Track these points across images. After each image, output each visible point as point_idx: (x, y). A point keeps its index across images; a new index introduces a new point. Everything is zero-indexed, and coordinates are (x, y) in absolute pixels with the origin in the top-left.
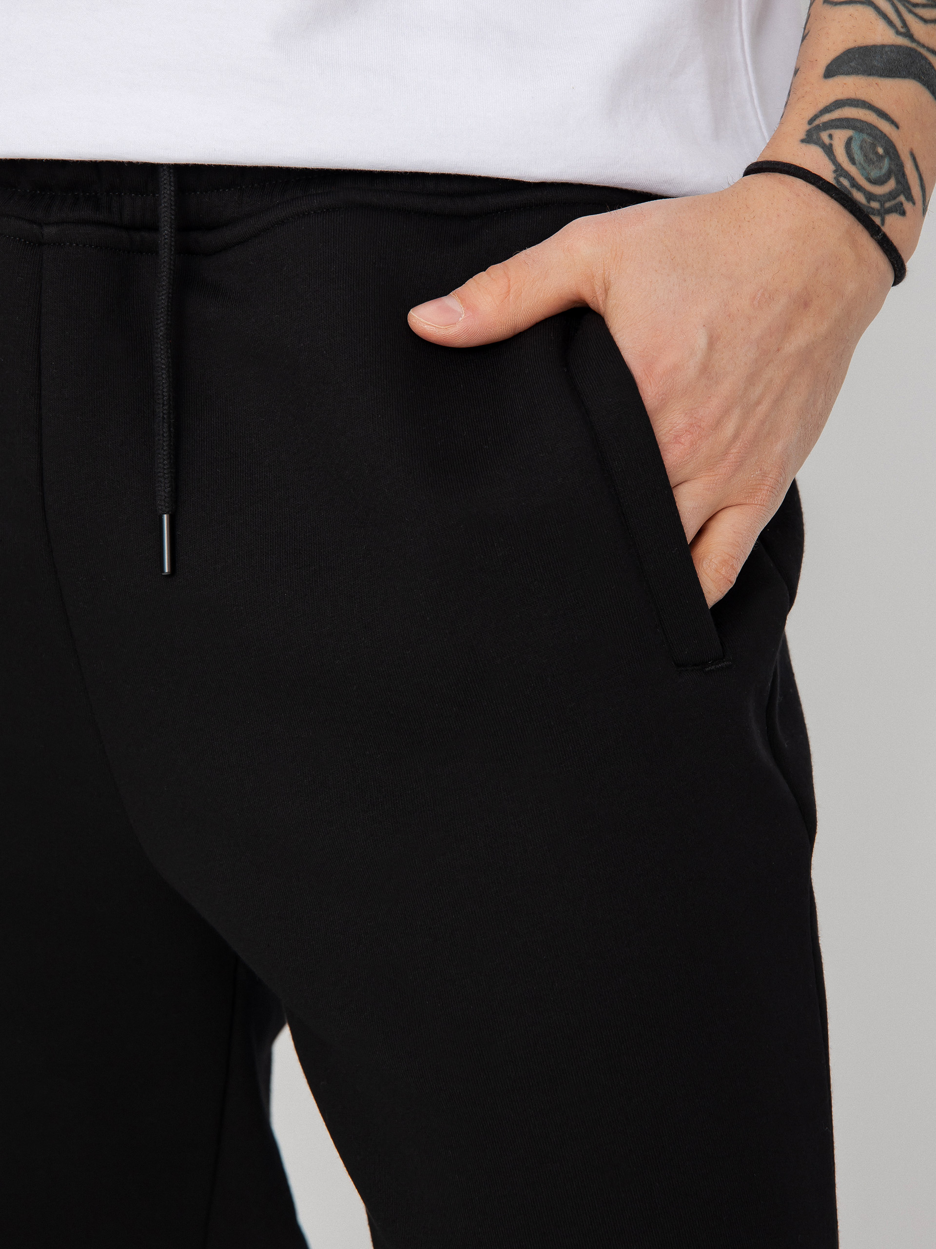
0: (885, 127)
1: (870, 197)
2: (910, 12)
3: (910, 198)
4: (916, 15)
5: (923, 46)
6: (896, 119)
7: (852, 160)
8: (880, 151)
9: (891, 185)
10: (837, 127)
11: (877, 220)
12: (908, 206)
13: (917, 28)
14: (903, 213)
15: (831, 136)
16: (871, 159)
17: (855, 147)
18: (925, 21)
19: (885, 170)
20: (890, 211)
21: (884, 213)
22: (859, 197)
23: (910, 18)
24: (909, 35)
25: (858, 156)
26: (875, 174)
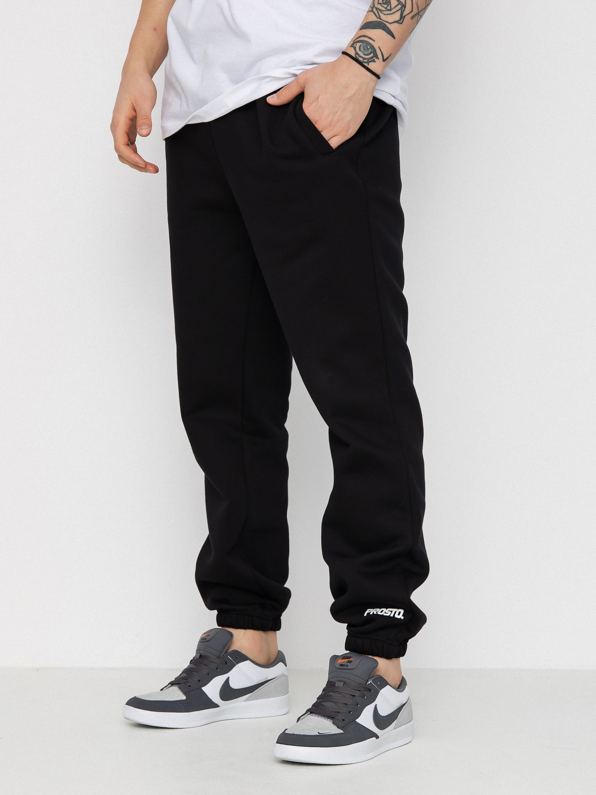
0: (370, 41)
1: (364, 59)
2: (381, 12)
3: (377, 58)
4: (383, 13)
5: (384, 21)
6: (374, 39)
7: (360, 50)
8: (369, 47)
9: (372, 55)
10: (358, 42)
11: (366, 65)
12: (376, 60)
13: (382, 16)
14: (375, 62)
15: (356, 45)
16: (366, 49)
17: (362, 47)
18: (385, 14)
19: (369, 52)
20: (371, 62)
21: (368, 63)
22: (361, 59)
23: (381, 14)
24: (380, 18)
25: (362, 49)
26: (366, 53)
